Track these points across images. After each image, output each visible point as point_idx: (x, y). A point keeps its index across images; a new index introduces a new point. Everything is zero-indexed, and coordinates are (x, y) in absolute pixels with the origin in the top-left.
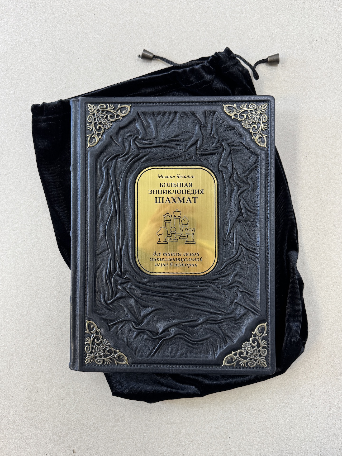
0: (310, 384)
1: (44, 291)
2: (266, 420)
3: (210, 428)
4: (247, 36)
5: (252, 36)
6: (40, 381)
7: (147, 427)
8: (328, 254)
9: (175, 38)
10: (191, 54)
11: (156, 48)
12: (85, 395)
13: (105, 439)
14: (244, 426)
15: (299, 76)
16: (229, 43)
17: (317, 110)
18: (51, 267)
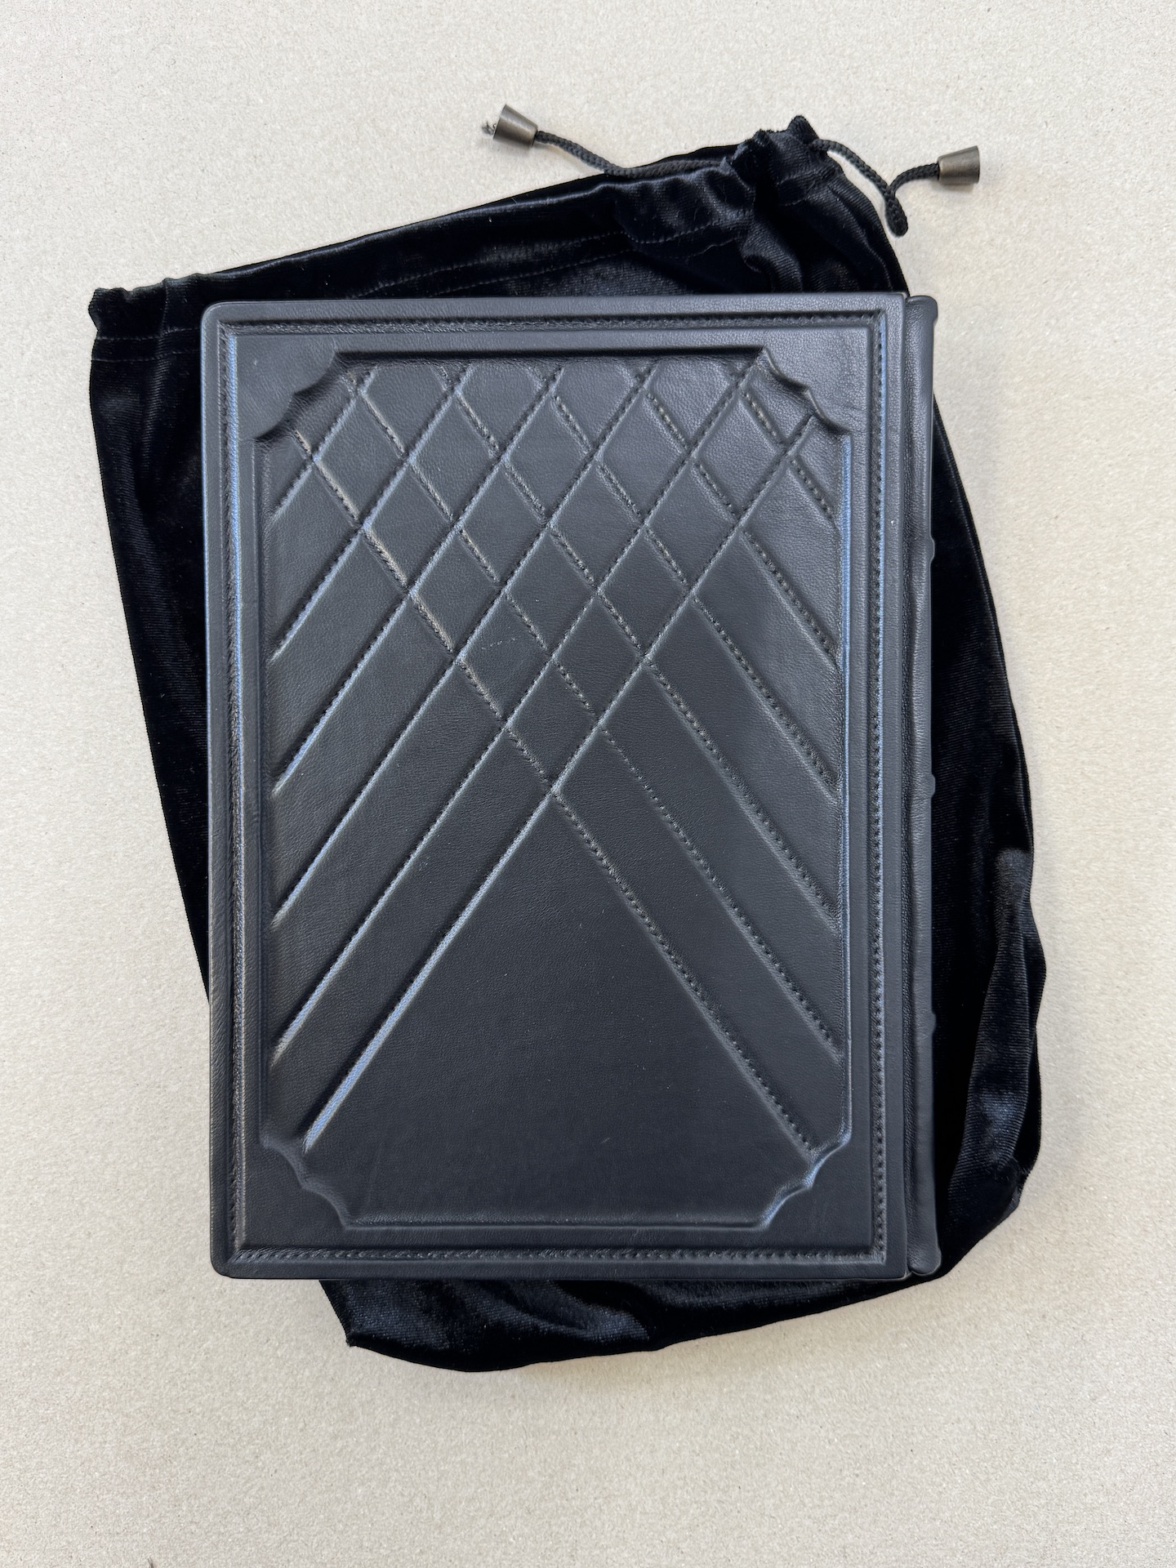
0: (1026, 1312)
1: (107, 951)
2: (868, 1432)
3: (674, 1452)
4: (871, 79)
5: (886, 81)
6: (81, 1268)
7: (454, 1443)
8: (1113, 864)
9: (614, 70)
10: (669, 131)
11: (544, 102)
12: (236, 1323)
13: (303, 1478)
14: (793, 1450)
15: (1043, 233)
16: (804, 102)
17: (1102, 357)
18: (136, 868)
